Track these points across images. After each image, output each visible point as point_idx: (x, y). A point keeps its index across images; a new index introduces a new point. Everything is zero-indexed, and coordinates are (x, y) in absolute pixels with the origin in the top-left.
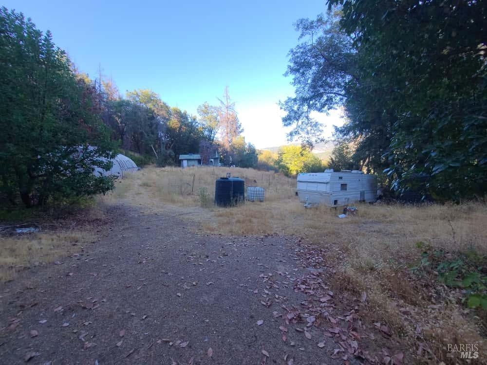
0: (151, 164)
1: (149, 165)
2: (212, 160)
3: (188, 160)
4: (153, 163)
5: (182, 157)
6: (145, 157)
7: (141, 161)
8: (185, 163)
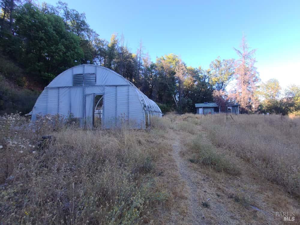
0: (171, 111)
1: (170, 112)
2: (231, 108)
3: (204, 108)
4: (173, 110)
5: (197, 105)
6: (167, 106)
7: (165, 109)
8: (201, 110)
